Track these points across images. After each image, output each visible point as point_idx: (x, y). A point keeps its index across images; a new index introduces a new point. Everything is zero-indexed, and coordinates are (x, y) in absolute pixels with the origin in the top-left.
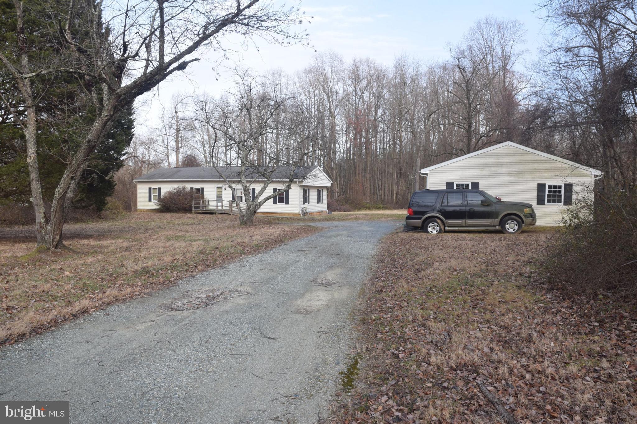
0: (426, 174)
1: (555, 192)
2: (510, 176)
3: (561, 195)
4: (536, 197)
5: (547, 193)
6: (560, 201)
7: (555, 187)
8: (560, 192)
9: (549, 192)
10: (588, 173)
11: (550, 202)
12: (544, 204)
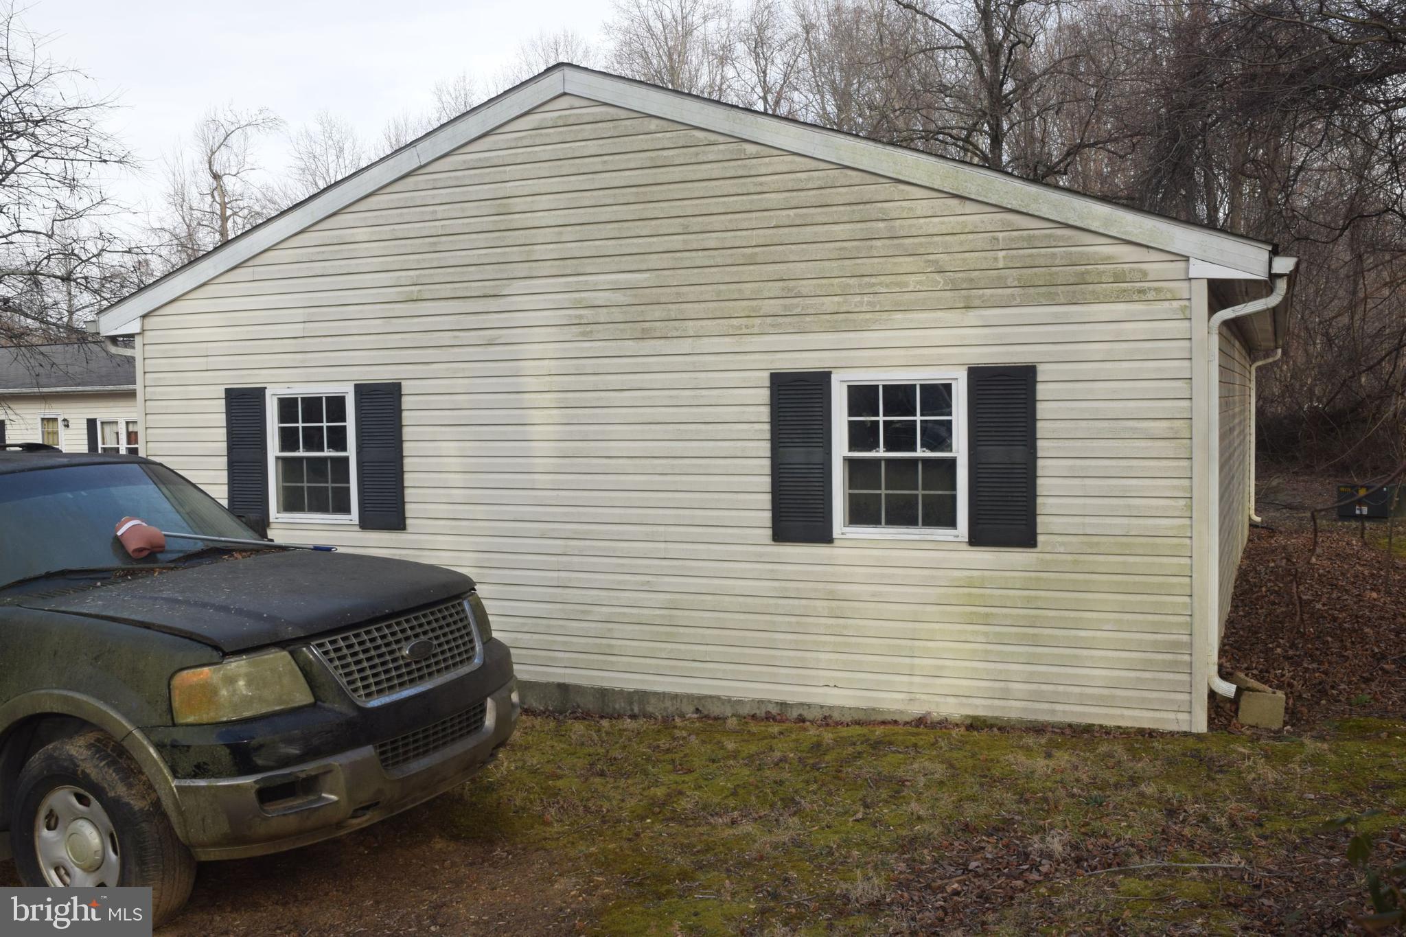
0: (129, 339)
1: (900, 437)
2: (585, 329)
3: (952, 463)
4: (765, 483)
5: (840, 447)
6: (942, 516)
7: (900, 397)
8: (939, 436)
9: (861, 436)
10: (1158, 268)
11: (873, 520)
12: (823, 535)
